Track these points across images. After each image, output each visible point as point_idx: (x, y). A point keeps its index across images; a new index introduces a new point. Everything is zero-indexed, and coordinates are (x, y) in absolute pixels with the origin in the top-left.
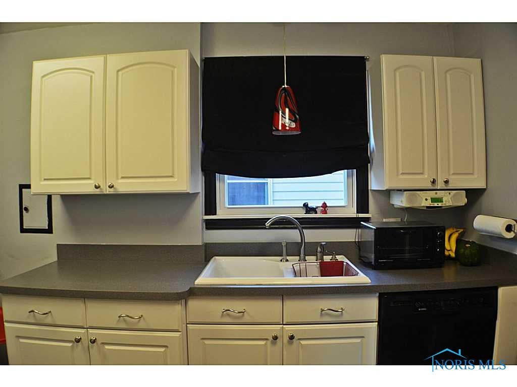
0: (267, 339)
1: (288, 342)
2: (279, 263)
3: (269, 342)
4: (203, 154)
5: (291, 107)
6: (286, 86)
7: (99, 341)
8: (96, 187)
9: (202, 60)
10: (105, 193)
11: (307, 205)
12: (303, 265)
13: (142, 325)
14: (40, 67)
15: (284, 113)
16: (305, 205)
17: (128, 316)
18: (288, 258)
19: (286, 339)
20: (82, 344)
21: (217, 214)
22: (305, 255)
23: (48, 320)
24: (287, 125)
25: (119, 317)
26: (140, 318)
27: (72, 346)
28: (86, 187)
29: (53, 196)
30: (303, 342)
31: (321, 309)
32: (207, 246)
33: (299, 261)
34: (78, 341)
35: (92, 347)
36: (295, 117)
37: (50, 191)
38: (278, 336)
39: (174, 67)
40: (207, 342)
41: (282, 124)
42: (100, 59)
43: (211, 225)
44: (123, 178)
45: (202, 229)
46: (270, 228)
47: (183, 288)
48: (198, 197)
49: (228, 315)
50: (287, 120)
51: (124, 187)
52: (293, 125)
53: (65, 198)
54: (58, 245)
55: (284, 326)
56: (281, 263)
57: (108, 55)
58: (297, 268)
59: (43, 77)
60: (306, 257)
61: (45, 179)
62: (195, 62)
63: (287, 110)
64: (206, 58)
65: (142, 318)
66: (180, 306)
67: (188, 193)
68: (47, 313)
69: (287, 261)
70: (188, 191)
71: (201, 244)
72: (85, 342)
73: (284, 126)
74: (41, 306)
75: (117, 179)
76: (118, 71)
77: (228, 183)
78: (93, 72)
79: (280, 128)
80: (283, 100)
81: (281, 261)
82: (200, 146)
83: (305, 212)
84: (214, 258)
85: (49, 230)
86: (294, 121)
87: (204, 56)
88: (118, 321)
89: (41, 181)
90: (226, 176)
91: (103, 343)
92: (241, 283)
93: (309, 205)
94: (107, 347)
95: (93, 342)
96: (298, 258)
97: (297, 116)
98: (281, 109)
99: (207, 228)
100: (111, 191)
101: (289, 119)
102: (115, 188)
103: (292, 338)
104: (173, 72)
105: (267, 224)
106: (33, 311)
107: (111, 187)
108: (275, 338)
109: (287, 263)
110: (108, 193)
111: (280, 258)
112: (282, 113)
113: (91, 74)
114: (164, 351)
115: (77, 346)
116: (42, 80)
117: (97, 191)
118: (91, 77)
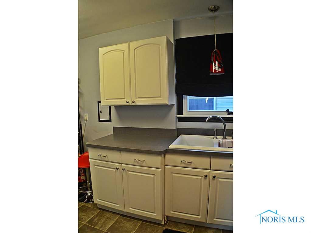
0: (202, 176)
1: (213, 179)
2: (212, 139)
3: (203, 178)
4: (177, 86)
5: (219, 60)
6: (216, 50)
7: (126, 170)
8: (127, 102)
9: (174, 40)
10: (131, 105)
11: (229, 110)
12: (224, 141)
13: (144, 164)
14: (102, 50)
15: (215, 64)
16: (228, 111)
17: (138, 160)
18: (217, 137)
19: (211, 177)
20: (119, 170)
21: (183, 114)
22: (226, 136)
23: (106, 159)
24: (217, 70)
25: (135, 160)
26: (143, 161)
27: (115, 171)
28: (123, 103)
29: (111, 107)
30: (220, 180)
31: (230, 164)
32: (178, 129)
33: (223, 139)
34: (118, 169)
35: (123, 172)
36: (221, 66)
37: (110, 104)
38: (208, 175)
39: (160, 45)
40: (173, 174)
41: (214, 69)
42: (127, 44)
43: (180, 120)
44: (138, 98)
45: (176, 121)
46: (208, 122)
47: (163, 149)
48: (174, 107)
49: (184, 163)
50: (217, 68)
51: (139, 102)
52: (220, 70)
53: (117, 107)
54: (113, 127)
55: (211, 171)
56: (213, 139)
57: (130, 42)
58: (221, 142)
59: (103, 55)
60: (227, 137)
61: (106, 99)
62: (171, 42)
63: (217, 62)
64: (176, 39)
65: (144, 162)
66: (161, 157)
67: (168, 105)
68: (105, 156)
69: (217, 138)
70: (168, 104)
71: (175, 128)
72: (121, 169)
73: (215, 70)
74: (104, 153)
75: (136, 99)
76: (135, 49)
77: (189, 99)
78: (124, 51)
79: (213, 72)
80: (214, 58)
81: (214, 138)
82: (175, 82)
83: (227, 114)
84: (181, 135)
85: (110, 121)
86: (220, 68)
87: (176, 38)
88: (134, 162)
89: (104, 100)
90: (188, 96)
91: (128, 171)
92: (190, 148)
93: (230, 111)
94: (129, 172)
95: (124, 170)
96: (222, 137)
97: (222, 65)
98: (213, 62)
99: (179, 121)
100: (133, 104)
101: (218, 67)
102: (135, 103)
103: (214, 177)
104: (159, 47)
105: (207, 120)
106: (100, 155)
107: (133, 102)
108: (206, 176)
109: (217, 139)
110: (132, 105)
111: (213, 137)
112: (214, 64)
113: (123, 52)
114: (154, 177)
115: (117, 171)
116: (103, 56)
117: (128, 104)
118: (123, 53)
